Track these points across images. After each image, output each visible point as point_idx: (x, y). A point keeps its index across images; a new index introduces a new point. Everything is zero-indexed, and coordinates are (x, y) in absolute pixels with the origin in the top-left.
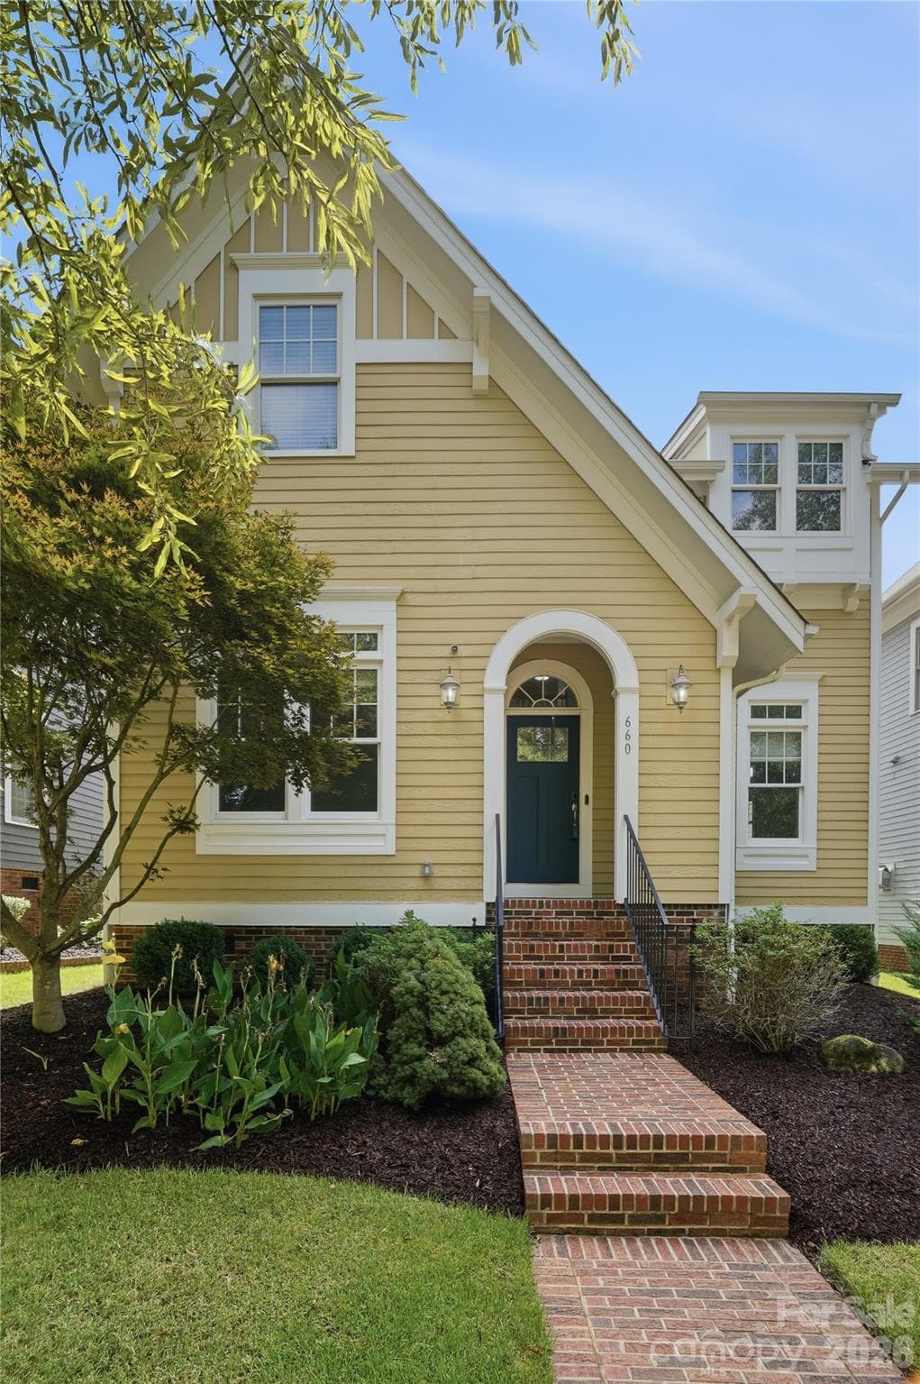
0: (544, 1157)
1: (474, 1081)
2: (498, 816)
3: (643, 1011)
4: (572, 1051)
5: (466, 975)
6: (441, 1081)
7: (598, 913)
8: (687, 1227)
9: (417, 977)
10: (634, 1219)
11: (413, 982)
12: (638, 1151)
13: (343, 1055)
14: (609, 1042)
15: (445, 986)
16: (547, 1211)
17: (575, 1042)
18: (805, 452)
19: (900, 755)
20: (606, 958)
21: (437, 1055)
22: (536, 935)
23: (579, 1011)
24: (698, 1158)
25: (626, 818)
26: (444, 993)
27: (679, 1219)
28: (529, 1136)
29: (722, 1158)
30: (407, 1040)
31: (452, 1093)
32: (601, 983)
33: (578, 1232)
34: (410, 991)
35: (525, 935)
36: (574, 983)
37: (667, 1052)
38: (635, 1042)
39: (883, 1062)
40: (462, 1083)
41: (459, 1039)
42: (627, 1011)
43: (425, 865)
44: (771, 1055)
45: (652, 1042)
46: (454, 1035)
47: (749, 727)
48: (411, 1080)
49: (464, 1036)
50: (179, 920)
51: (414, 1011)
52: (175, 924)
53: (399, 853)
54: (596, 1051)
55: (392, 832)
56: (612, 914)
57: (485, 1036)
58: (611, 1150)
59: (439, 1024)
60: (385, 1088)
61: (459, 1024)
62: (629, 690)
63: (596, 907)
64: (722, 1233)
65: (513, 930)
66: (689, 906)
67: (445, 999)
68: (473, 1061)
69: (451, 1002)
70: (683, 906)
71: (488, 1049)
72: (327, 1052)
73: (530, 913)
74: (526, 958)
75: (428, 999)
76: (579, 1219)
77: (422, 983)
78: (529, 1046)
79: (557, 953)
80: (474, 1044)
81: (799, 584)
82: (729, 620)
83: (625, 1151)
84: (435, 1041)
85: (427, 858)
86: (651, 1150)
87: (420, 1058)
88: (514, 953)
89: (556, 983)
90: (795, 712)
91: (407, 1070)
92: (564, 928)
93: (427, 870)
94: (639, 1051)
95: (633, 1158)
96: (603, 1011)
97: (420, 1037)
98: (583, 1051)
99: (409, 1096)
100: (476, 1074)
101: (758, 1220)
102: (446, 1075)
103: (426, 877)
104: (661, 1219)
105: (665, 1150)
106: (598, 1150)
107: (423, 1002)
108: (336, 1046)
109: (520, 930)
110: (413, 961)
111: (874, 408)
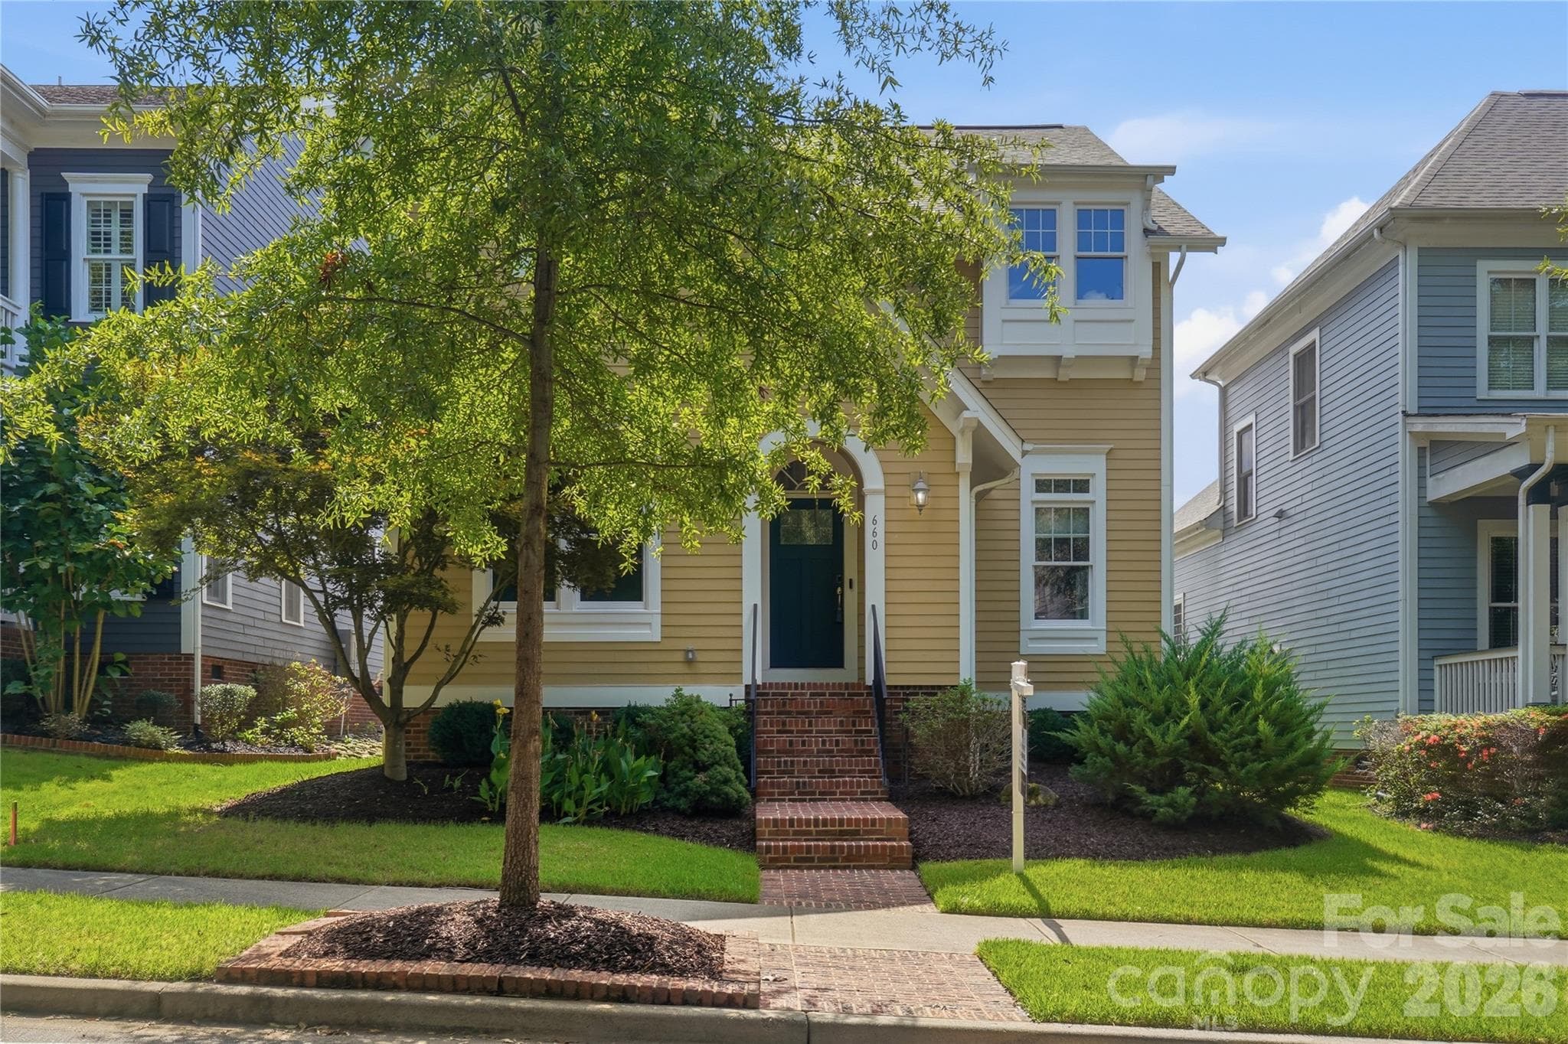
0: (770, 833)
1: (727, 794)
2: (755, 606)
3: (874, 771)
4: (811, 800)
5: (723, 728)
6: (705, 792)
7: (849, 694)
8: (852, 864)
9: (689, 726)
10: (820, 860)
11: (686, 730)
12: (829, 828)
13: (642, 772)
14: (841, 793)
15: (707, 732)
16: (768, 856)
17: (813, 793)
18: (1083, 217)
19: (1284, 507)
20: (850, 732)
21: (702, 776)
22: (789, 713)
23: (820, 771)
24: (867, 832)
25: (873, 607)
26: (706, 737)
27: (846, 859)
28: (761, 820)
29: (880, 832)
30: (681, 769)
31: (712, 802)
32: (842, 751)
33: (787, 867)
34: (683, 736)
35: (779, 713)
36: (819, 751)
37: (887, 800)
38: (863, 793)
39: (1040, 798)
40: (718, 796)
41: (716, 766)
42: (860, 771)
43: (688, 651)
44: (964, 797)
45: (876, 793)
46: (712, 765)
47: (1033, 502)
48: (684, 794)
49: (721, 765)
50: (468, 700)
51: (687, 749)
52: (465, 703)
53: (666, 640)
54: (831, 800)
55: (657, 621)
56: (862, 695)
57: (734, 767)
58: (812, 828)
59: (703, 756)
60: (668, 800)
61: (717, 756)
62: (875, 492)
63: (847, 689)
64: (873, 867)
65: (769, 709)
66: (933, 687)
67: (707, 741)
68: (726, 781)
69: (712, 743)
70: (927, 687)
71: (737, 777)
72: (633, 770)
73: (786, 694)
74: (779, 732)
75: (695, 741)
76: (788, 860)
77: (692, 730)
78: (776, 797)
79: (807, 727)
80: (726, 770)
81: (1077, 357)
82: (962, 432)
83: (821, 828)
84: (700, 767)
85: (690, 645)
86: (837, 828)
87: (691, 779)
88: (769, 728)
89: (803, 751)
90: (1082, 486)
91: (683, 786)
92: (815, 707)
93: (690, 656)
94: (865, 800)
95: (826, 833)
96: (840, 771)
97: (691, 766)
98: (820, 800)
99: (683, 803)
100: (727, 789)
101: (893, 860)
102: (708, 788)
103: (689, 662)
104: (836, 860)
105: (845, 828)
106: (804, 828)
107: (693, 742)
108: (638, 767)
109: (775, 709)
110: (686, 717)
111: (1150, 179)
